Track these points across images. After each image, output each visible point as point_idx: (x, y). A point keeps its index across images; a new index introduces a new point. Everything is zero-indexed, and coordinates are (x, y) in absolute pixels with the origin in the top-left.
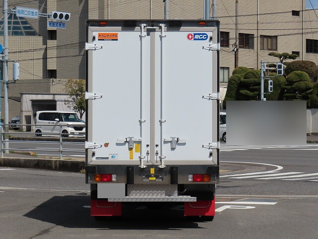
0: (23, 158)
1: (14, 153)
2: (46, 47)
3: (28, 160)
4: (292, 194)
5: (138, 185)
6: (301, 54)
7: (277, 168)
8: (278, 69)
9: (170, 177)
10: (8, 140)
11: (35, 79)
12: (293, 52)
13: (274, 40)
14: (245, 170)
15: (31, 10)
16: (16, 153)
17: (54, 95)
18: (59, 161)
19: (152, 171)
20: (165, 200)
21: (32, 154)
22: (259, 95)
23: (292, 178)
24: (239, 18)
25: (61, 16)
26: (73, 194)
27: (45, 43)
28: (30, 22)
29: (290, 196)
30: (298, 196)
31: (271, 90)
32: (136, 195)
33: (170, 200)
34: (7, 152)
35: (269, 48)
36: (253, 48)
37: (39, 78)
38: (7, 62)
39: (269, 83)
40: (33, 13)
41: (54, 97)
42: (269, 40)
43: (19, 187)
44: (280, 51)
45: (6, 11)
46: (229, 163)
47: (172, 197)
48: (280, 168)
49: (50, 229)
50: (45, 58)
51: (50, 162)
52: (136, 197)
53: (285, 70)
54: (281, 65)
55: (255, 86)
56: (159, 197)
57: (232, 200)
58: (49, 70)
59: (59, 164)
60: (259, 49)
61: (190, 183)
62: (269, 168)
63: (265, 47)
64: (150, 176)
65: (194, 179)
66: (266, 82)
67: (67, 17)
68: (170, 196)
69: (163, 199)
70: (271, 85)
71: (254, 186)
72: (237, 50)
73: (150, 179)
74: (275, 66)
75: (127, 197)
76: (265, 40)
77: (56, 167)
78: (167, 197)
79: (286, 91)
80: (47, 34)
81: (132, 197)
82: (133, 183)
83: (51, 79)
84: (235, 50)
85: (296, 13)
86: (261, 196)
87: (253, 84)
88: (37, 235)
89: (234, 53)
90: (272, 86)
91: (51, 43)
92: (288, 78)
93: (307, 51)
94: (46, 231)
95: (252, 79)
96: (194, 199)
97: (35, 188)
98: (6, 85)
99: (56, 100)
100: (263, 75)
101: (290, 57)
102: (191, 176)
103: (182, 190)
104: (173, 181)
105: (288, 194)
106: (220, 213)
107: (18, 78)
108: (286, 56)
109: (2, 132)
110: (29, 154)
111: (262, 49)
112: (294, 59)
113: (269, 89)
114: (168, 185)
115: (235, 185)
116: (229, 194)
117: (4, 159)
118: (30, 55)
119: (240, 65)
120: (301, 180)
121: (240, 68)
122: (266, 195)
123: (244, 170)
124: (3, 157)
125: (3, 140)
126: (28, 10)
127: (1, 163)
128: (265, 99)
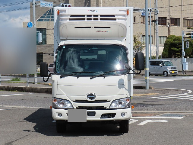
0: (39, 87)
1: (40, 84)
3: (42, 88)
7: (188, 92)
8: (192, 36)
10: (36, 77)
13: (191, 21)
15: (49, 3)
21: (49, 85)
22: (181, 50)
25: (66, 6)
34: (36, 83)
35: (188, 25)
36: (179, 26)
39: (187, 43)
40: (50, 4)
42: (188, 21)
45: (34, 4)
46: (161, 89)
48: (190, 92)
57: (154, 115)
60: (183, 26)
62: (184, 92)
63: (186, 25)
66: (185, 43)
70: (188, 44)
71: (172, 104)
72: (170, 26)
76: (186, 21)
84: (169, 26)
86: (174, 112)
87: (178, 44)
89: (168, 27)
90: (188, 45)
95: (177, 42)
100: (183, 39)
113: (187, 46)
115: (160, 104)
119: (171, 34)
121: (171, 35)
122: (178, 111)
123: (168, 93)
124: (28, 87)
125: (28, 77)
126: (47, 3)
127: (27, 90)
128: (184, 52)
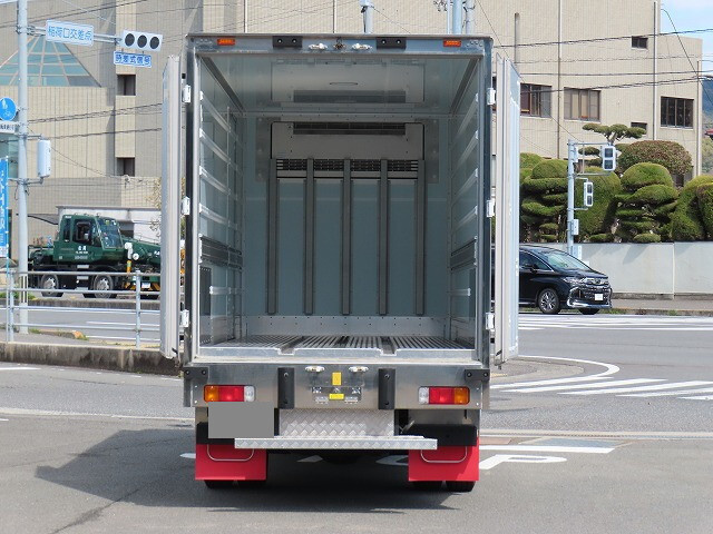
0: (56, 344)
1: (39, 333)
2: (114, 111)
3: (67, 349)
4: (645, 428)
5: (304, 410)
6: (649, 127)
7: (607, 369)
8: (605, 159)
9: (377, 394)
10: (25, 305)
11: (89, 176)
12: (634, 124)
13: (594, 99)
14: (539, 373)
15: (78, 28)
16: (43, 333)
17: (129, 210)
18: (134, 351)
19: (337, 379)
20: (366, 447)
21: (77, 336)
22: (564, 213)
23: (641, 392)
24: (521, 49)
25: (142, 41)
26: (161, 426)
27: (111, 101)
28: (79, 56)
29: (639, 433)
30: (660, 433)
31: (589, 202)
32: (299, 434)
33: (376, 447)
34: (24, 331)
35: (584, 114)
36: (549, 115)
37: (98, 175)
38: (25, 138)
39: (586, 188)
40: (81, 33)
41: (128, 216)
42: (584, 97)
43: (43, 409)
44: (607, 120)
45: (23, 30)
47: (380, 438)
48: (613, 369)
49: (101, 509)
50: (112, 133)
51: (115, 353)
52: (300, 438)
53: (620, 161)
54: (612, 150)
55: (556, 193)
56: (350, 438)
57: (513, 442)
58: (119, 159)
59: (135, 358)
60: (562, 116)
61: (422, 407)
62: (588, 370)
63: (575, 113)
64: (332, 390)
65: (433, 399)
66: (579, 185)
67: (155, 42)
68: (376, 435)
69: (362, 442)
70: (589, 191)
71: (559, 409)
73: (332, 396)
74: (596, 152)
75: (278, 438)
76: (575, 97)
77: (127, 364)
78: (370, 438)
79: (620, 204)
80: (115, 83)
81: (289, 438)
82: (292, 406)
83: (123, 178)
85: (639, 42)
86: (576, 433)
87: (550, 190)
88: (70, 525)
90: (592, 195)
91: (124, 101)
92: (625, 178)
93: (664, 122)
94: (93, 515)
95: (548, 181)
96: (431, 444)
97: (77, 411)
98: (22, 188)
99: (133, 220)
100: (571, 171)
101: (629, 135)
102: (425, 391)
103: (404, 422)
104: (384, 402)
105: (635, 428)
106: (488, 473)
107: (49, 173)
108: (619, 132)
109: (13, 288)
110: (70, 335)
111: (568, 116)
112: (637, 137)
113: (586, 200)
114: (372, 411)
115: (516, 407)
116: (504, 427)
117: (16, 347)
118: (80, 126)
120: (662, 397)
121: (523, 155)
122: (588, 429)
123: (534, 374)
124: (12, 342)
125: (12, 305)
126: (71, 26)
127: (8, 355)
128: (576, 222)
